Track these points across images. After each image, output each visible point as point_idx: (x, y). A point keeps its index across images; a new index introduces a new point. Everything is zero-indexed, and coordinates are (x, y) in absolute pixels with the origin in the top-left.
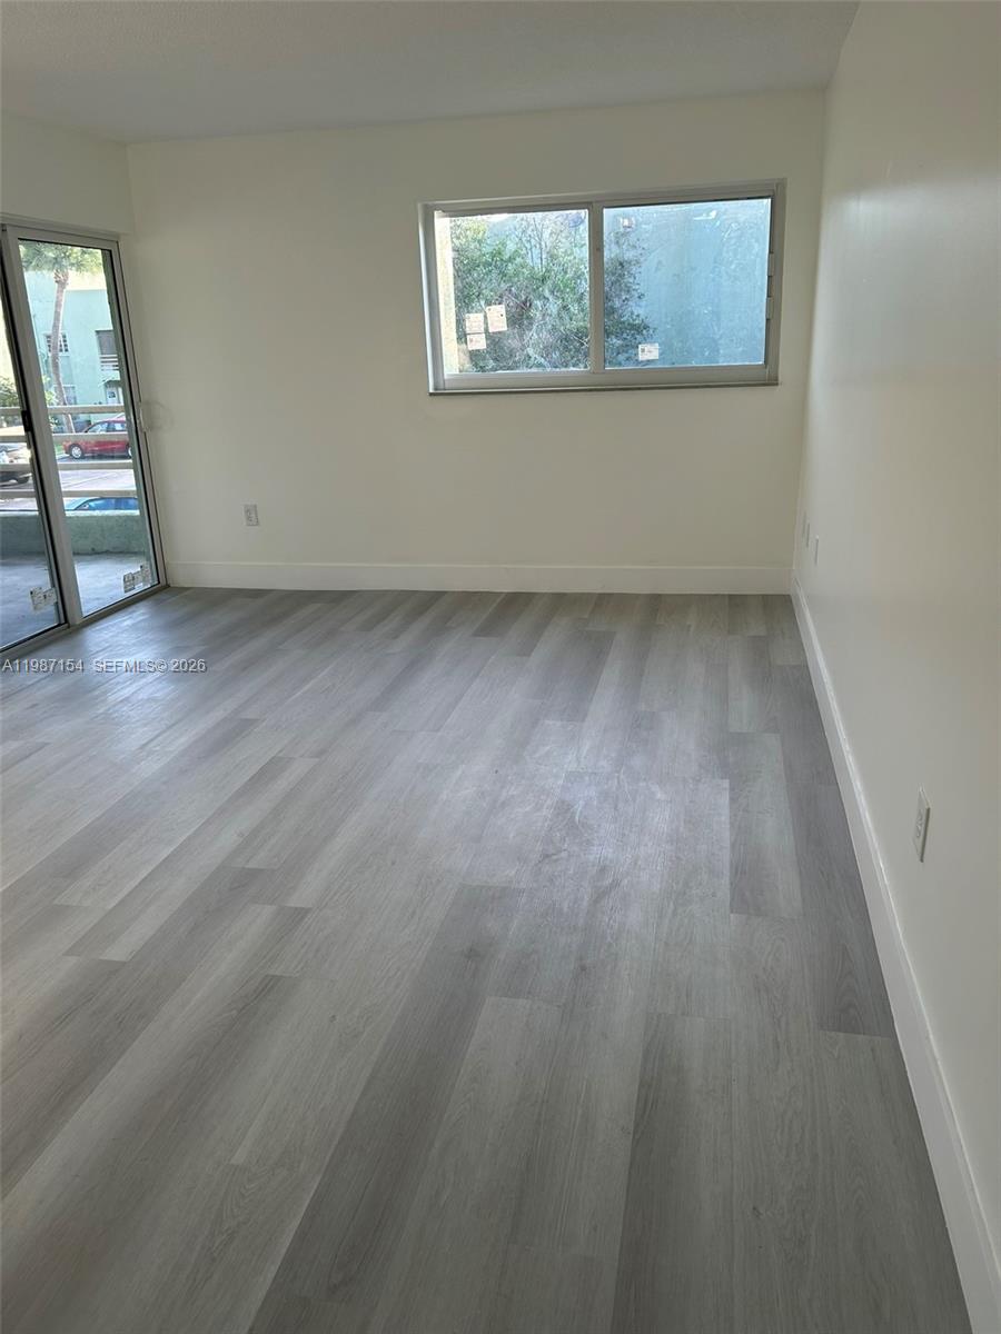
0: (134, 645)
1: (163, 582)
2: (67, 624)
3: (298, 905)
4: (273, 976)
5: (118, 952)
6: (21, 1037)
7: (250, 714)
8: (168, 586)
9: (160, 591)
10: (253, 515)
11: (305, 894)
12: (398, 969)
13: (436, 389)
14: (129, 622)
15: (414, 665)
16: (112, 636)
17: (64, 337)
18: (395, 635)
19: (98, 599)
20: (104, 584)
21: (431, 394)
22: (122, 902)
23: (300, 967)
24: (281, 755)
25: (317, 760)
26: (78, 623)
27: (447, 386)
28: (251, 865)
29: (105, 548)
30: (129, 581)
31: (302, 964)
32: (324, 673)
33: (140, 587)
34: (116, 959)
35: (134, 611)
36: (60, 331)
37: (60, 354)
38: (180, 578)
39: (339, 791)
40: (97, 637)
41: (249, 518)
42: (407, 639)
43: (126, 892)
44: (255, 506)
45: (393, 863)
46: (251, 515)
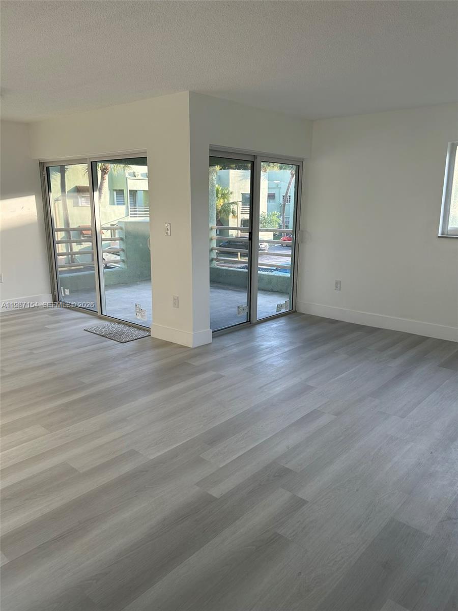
0: (273, 337)
1: (294, 309)
2: (250, 322)
3: (303, 498)
4: (279, 535)
5: (216, 492)
6: (165, 520)
7: (311, 383)
8: (296, 311)
9: (292, 313)
10: (339, 285)
11: (307, 492)
12: (343, 558)
13: (442, 234)
14: (275, 326)
15: (401, 376)
16: (266, 331)
17: (290, 196)
18: (394, 357)
19: (267, 312)
20: (271, 305)
21: (439, 237)
22: (227, 465)
23: (292, 534)
24: (319, 409)
25: (336, 417)
26: (254, 322)
27: (449, 233)
28: (287, 466)
29: (277, 289)
30: (279, 307)
31: (294, 533)
32: (352, 370)
33: (283, 310)
34: (214, 495)
35: (278, 321)
36: (288, 194)
37: (286, 203)
38: (302, 309)
39: (342, 438)
40: (261, 330)
41: (336, 287)
42: (399, 361)
43: (229, 461)
44: (340, 281)
45: (357, 491)
46: (338, 285)
